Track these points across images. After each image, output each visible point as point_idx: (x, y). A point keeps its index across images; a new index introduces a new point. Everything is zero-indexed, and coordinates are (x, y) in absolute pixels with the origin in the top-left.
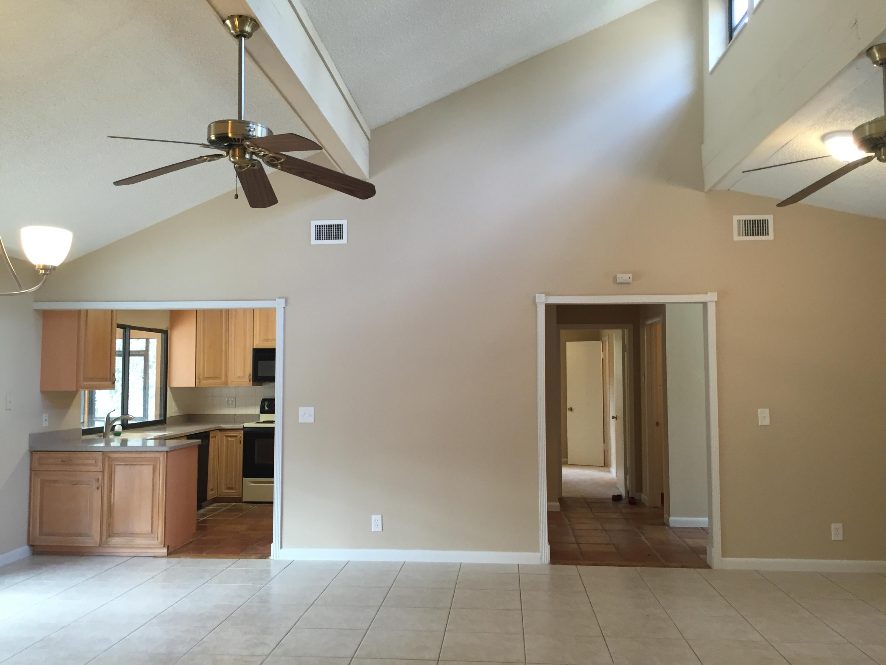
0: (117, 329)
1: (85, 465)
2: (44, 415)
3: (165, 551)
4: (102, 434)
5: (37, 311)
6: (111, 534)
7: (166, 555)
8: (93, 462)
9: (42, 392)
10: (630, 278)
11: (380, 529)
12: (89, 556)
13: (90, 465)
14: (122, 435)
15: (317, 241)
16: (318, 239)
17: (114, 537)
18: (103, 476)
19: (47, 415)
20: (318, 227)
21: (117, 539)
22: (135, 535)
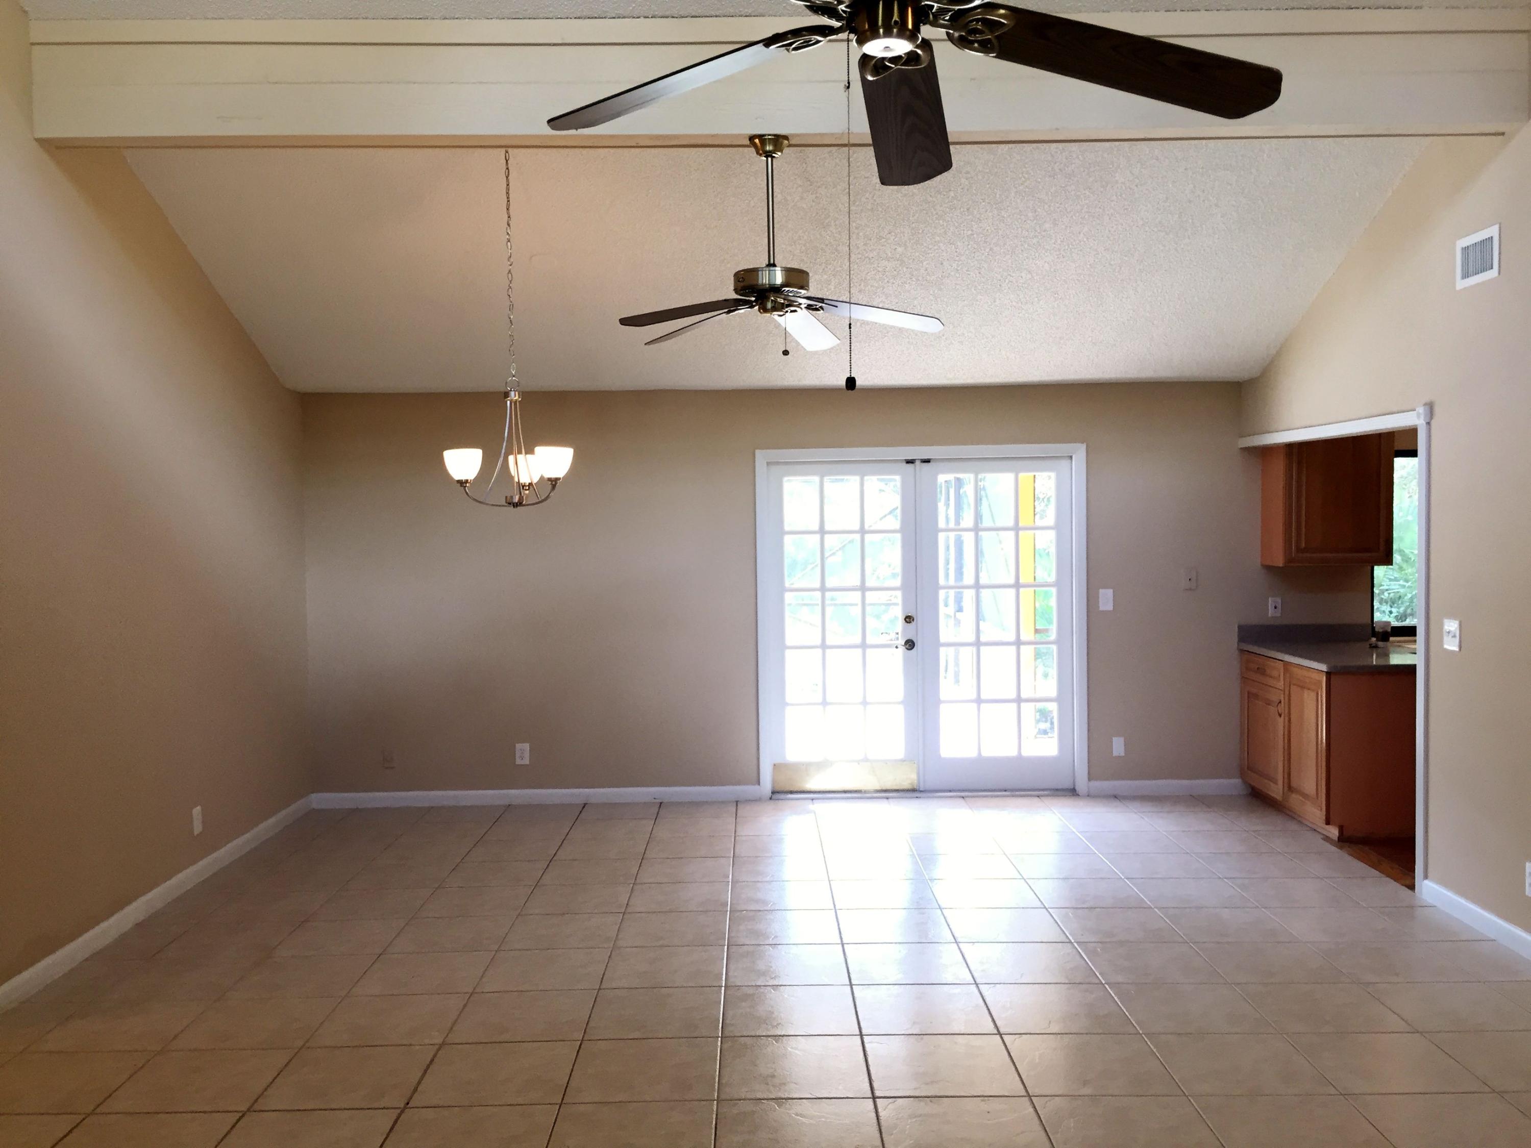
1: (1272, 677)
2: (1272, 601)
3: (1334, 833)
7: (1338, 840)
8: (1277, 674)
9: (1262, 565)
13: (1275, 679)
15: (1464, 281)
16: (1465, 275)
17: (1292, 792)
18: (1284, 698)
19: (1279, 600)
20: (1465, 250)
21: (1294, 796)
22: (1305, 796)
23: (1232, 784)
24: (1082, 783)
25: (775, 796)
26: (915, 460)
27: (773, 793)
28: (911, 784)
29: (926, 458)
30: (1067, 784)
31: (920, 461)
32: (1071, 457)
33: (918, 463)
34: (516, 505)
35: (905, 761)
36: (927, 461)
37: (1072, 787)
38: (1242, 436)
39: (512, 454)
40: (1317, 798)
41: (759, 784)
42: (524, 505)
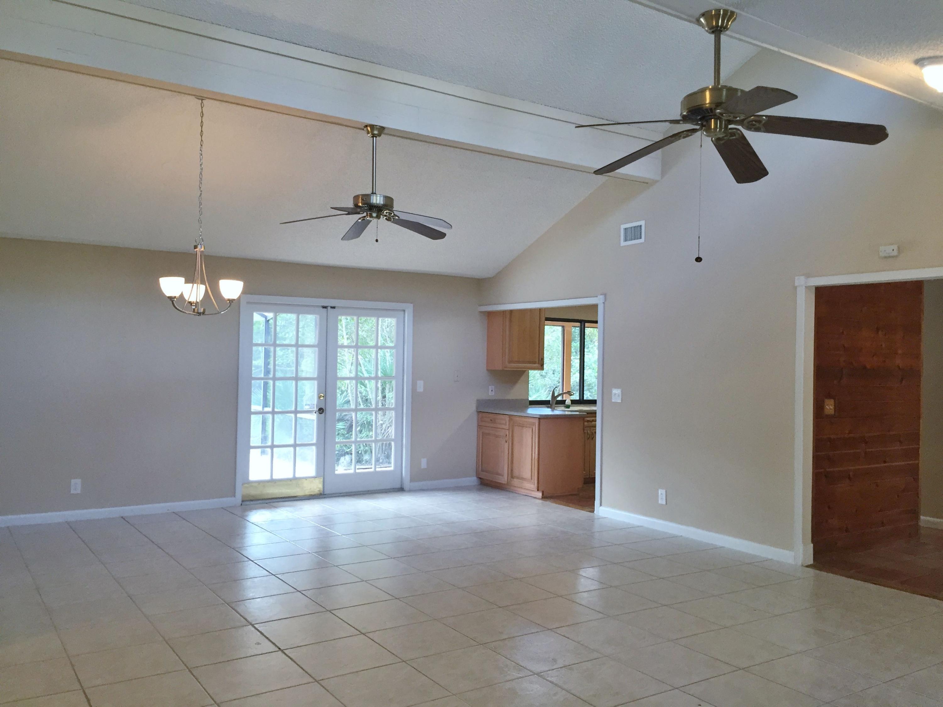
0: (546, 321)
1: (500, 424)
2: (490, 388)
3: (539, 495)
4: (550, 405)
5: (481, 312)
6: (512, 477)
7: (541, 497)
8: (504, 422)
9: (488, 370)
10: (893, 250)
11: (664, 503)
12: (501, 489)
13: (503, 424)
14: (571, 408)
15: (625, 242)
16: (626, 240)
17: (514, 478)
18: (509, 433)
19: (493, 387)
20: (626, 229)
21: (515, 480)
22: (523, 479)
23: (473, 480)
24: (407, 484)
25: (244, 503)
26: (327, 306)
27: (243, 501)
28: (319, 491)
29: (325, 305)
30: (398, 486)
31: (330, 307)
32: (404, 311)
33: (329, 308)
34: (199, 314)
35: (316, 477)
36: (334, 308)
37: (400, 487)
38: (480, 305)
39: (196, 283)
40: (532, 479)
41: (235, 496)
42: (206, 315)
